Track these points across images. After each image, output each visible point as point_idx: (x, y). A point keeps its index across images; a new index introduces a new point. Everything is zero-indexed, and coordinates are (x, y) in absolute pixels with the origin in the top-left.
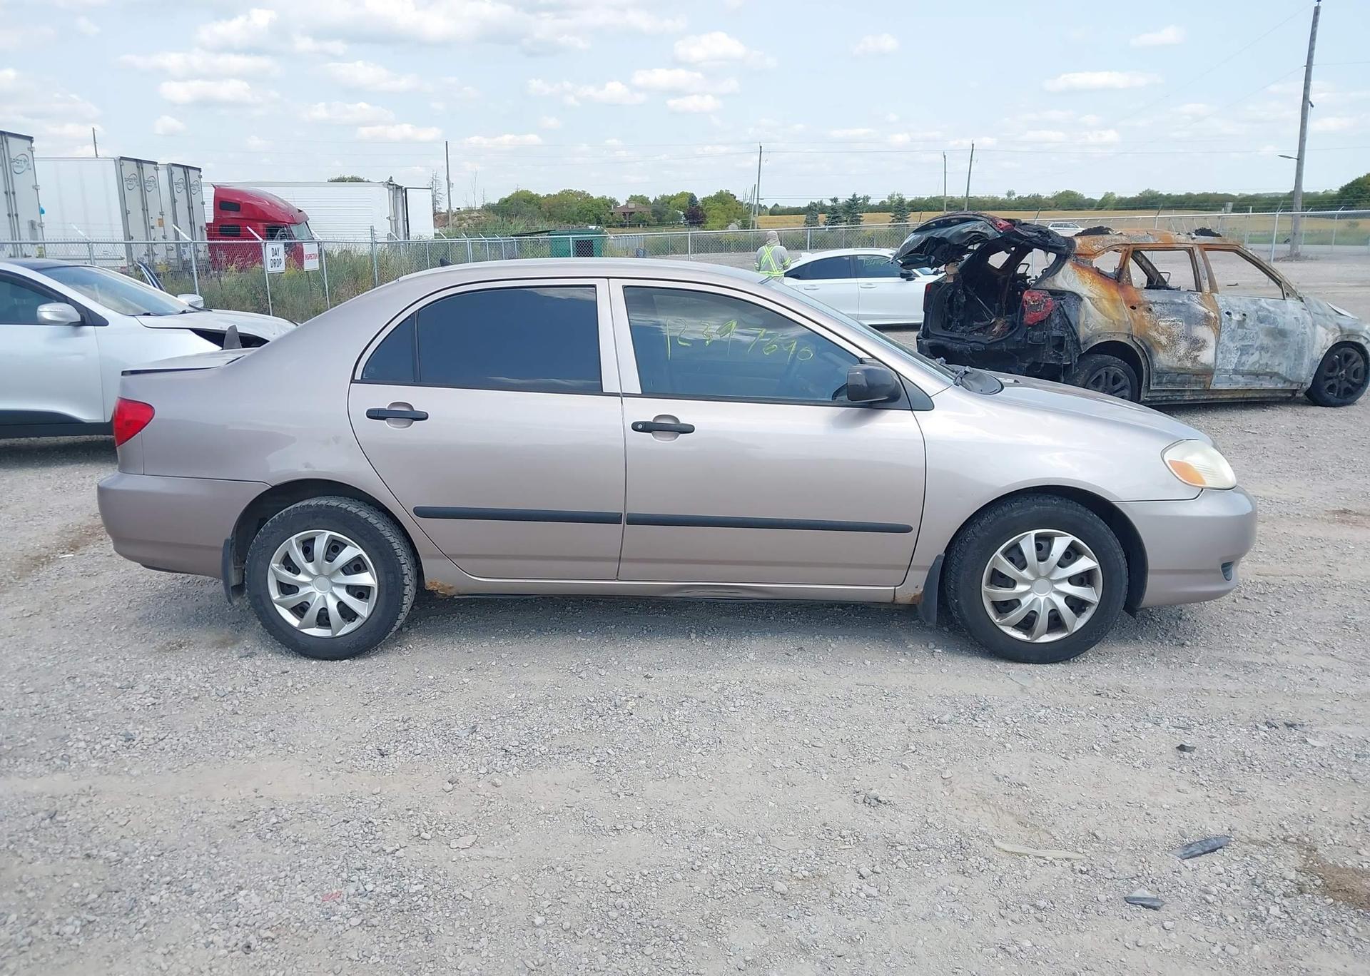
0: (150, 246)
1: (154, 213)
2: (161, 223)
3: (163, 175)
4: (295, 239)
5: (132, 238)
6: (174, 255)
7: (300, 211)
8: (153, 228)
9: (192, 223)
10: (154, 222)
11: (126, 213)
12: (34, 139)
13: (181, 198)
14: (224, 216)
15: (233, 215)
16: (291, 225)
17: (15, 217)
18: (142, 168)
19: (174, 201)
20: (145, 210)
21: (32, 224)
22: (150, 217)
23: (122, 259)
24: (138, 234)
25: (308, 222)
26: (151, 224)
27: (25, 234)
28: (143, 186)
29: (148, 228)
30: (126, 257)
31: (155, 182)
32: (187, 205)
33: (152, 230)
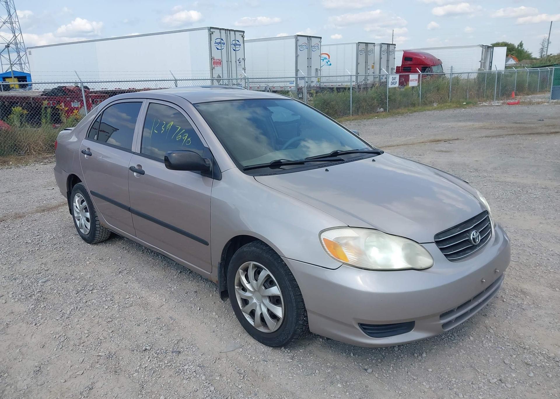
0: (366, 77)
1: (370, 63)
2: (373, 67)
3: (377, 49)
4: (433, 72)
5: (359, 74)
6: (377, 80)
7: (439, 60)
8: (369, 69)
9: (388, 67)
10: (370, 67)
11: (357, 64)
12: (322, 38)
13: (384, 57)
14: (406, 63)
15: (409, 63)
16: (432, 66)
17: (310, 67)
18: (368, 46)
19: (381, 58)
20: (366, 62)
21: (317, 69)
22: (368, 65)
23: (354, 82)
24: (362, 72)
25: (442, 64)
26: (368, 68)
27: (313, 74)
28: (367, 53)
29: (366, 69)
30: (355, 81)
31: (373, 51)
32: (386, 60)
33: (368, 70)
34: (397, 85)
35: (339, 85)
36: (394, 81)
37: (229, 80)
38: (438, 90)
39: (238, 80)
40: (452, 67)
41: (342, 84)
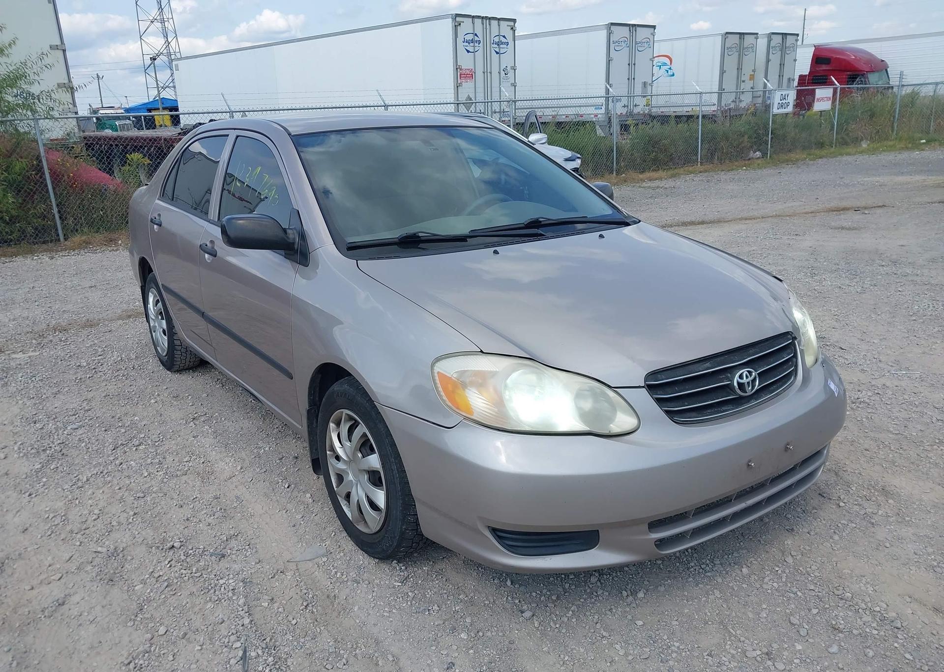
0: (739, 93)
1: (747, 70)
2: (752, 77)
3: (762, 43)
4: (869, 84)
5: (724, 90)
6: (760, 100)
7: (883, 61)
8: (744, 81)
9: (781, 76)
10: (746, 78)
11: (722, 72)
12: (657, 27)
13: (775, 59)
14: (817, 69)
15: (824, 67)
16: (868, 73)
17: (633, 80)
18: (744, 39)
19: (768, 61)
20: (739, 69)
21: (645, 84)
22: (743, 74)
23: (714, 105)
24: (730, 85)
25: (888, 70)
26: (743, 79)
27: (638, 90)
28: (741, 51)
29: (739, 80)
30: (717, 103)
31: (753, 48)
32: (779, 63)
33: (742, 83)
34: (790, 109)
35: (686, 112)
36: (784, 101)
37: (486, 103)
38: (872, 116)
39: (502, 103)
40: (901, 74)
41: (692, 109)
